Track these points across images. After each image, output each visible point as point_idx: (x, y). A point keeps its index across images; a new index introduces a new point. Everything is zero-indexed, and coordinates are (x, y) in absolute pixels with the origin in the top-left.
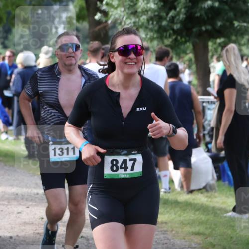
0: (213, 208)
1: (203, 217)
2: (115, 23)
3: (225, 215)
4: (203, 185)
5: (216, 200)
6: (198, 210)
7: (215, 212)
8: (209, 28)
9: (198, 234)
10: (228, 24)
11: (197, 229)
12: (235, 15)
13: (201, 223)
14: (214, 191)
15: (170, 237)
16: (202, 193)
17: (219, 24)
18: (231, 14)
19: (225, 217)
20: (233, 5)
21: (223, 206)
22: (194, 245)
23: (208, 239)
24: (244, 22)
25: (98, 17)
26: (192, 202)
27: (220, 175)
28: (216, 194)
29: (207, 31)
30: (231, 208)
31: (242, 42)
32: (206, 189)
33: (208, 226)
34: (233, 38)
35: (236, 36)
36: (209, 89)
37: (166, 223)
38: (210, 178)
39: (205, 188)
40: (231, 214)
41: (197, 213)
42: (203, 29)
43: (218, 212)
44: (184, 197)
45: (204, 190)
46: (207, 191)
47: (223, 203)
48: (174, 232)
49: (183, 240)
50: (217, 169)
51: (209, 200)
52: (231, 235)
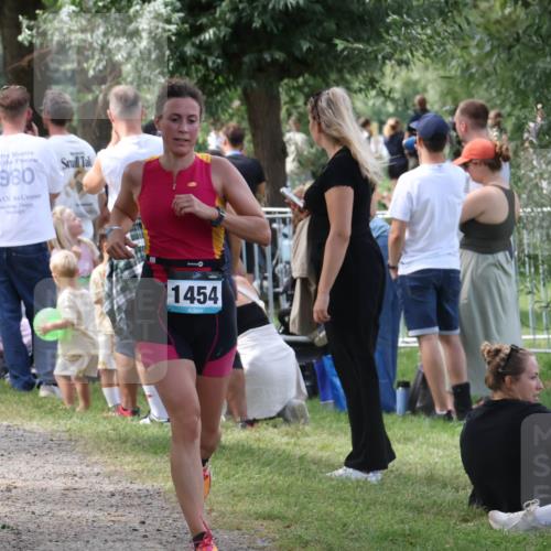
0: (302, 458)
1: (281, 481)
3: (329, 474)
4: (278, 408)
5: (308, 440)
7: (309, 467)
8: (279, 56)
9: (270, 517)
10: (323, 45)
11: (266, 506)
12: (338, 25)
13: (275, 493)
14: (303, 421)
16: (275, 426)
17: (305, 46)
18: (331, 26)
19: (331, 479)
21: (325, 454)
22: (260, 543)
23: (293, 528)
24: (358, 40)
26: (255, 446)
27: (315, 384)
28: (307, 428)
29: (274, 61)
30: (343, 459)
31: (356, 85)
32: (286, 416)
33: (292, 500)
34: (333, 76)
35: (340, 71)
38: (293, 392)
39: (281, 414)
40: (342, 471)
41: (267, 470)
42: (267, 57)
43: (314, 467)
44: (237, 435)
45: (279, 420)
46: (286, 421)
47: (323, 448)
48: (214, 514)
49: (236, 532)
50: (307, 371)
51: (293, 440)
52: (345, 520)
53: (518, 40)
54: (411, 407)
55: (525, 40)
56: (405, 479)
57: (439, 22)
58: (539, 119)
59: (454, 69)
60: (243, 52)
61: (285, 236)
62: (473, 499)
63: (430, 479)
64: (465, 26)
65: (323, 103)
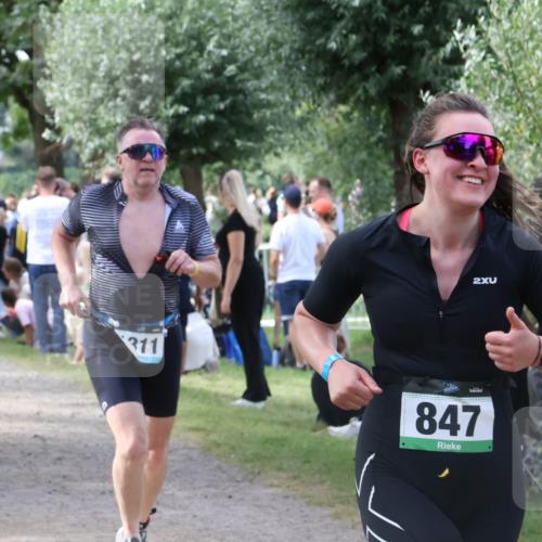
0: (216, 395)
1: (203, 407)
2: (71, 142)
3: (233, 403)
4: (201, 363)
5: (220, 383)
6: (195, 397)
7: (218, 399)
8: (202, 151)
9: (196, 429)
10: (228, 144)
11: (195, 423)
12: (237, 132)
13: (200, 415)
16: (200, 374)
17: (217, 144)
18: (232, 132)
19: (233, 406)
20: (233, 118)
21: (230, 391)
22: (191, 445)
23: (210, 436)
24: (249, 140)
25: (46, 134)
27: (224, 349)
28: (220, 375)
29: (199, 154)
30: (241, 393)
32: (206, 368)
33: (210, 419)
34: (235, 162)
35: (239, 159)
38: (211, 354)
39: (204, 367)
41: (195, 400)
42: (195, 151)
43: (223, 400)
45: (203, 371)
47: (230, 387)
50: (220, 341)
51: (210, 383)
52: (242, 431)
53: (345, 140)
54: (282, 362)
55: (350, 140)
56: (279, 406)
57: (298, 130)
58: (358, 189)
59: (308, 157)
60: (181, 148)
62: (319, 417)
63: (294, 406)
64: (313, 132)
65: (225, 181)
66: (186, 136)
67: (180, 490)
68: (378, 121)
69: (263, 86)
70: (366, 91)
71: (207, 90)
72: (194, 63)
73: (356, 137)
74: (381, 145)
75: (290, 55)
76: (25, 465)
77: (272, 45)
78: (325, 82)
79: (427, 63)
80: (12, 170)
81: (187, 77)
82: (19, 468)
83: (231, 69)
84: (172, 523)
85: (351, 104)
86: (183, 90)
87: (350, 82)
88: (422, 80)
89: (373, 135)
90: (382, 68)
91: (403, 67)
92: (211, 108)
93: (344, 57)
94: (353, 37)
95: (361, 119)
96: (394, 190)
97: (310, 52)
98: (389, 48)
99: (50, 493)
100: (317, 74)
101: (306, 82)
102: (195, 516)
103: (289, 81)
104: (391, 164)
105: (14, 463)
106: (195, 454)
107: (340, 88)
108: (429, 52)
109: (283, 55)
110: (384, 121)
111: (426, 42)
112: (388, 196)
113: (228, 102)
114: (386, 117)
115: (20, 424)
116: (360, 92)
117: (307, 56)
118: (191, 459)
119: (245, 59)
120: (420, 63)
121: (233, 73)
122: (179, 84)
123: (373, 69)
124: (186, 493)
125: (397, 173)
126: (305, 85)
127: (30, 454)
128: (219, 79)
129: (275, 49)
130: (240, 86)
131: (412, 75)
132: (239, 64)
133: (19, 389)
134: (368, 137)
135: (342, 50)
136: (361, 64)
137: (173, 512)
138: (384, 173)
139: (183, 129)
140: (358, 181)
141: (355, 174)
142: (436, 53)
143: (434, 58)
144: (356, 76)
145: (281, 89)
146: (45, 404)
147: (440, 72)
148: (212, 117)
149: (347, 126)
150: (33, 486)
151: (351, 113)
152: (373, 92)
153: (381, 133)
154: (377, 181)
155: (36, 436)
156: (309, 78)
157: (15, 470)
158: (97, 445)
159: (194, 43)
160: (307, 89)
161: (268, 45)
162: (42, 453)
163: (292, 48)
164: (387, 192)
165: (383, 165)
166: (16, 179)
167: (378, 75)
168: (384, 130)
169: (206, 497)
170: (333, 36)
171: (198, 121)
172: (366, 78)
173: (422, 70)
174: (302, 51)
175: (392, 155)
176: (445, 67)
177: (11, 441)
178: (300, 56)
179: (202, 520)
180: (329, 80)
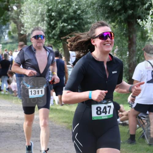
1: (67, 115)
5: (73, 108)
6: (65, 112)
9: (66, 122)
11: (64, 120)
13: (67, 118)
15: (54, 124)
20: (79, 27)
22: (64, 127)
25: (22, 32)
26: (63, 109)
33: (70, 119)
36: (69, 62)
37: (52, 118)
41: (65, 113)
44: (60, 107)
48: (55, 122)
51: (70, 108)
58: (117, 49)
61: (70, 70)
66: (65, 32)
67: (60, 140)
68: (124, 28)
69: (89, 17)
70: (120, 18)
71: (72, 18)
72: (68, 10)
73: (117, 33)
74: (124, 35)
75: (97, 7)
76: (13, 133)
77: (92, 4)
78: (108, 16)
79: (140, 10)
80: (11, 43)
81: (66, 14)
82: (11, 133)
83: (79, 12)
84: (57, 150)
85: (116, 23)
86: (64, 18)
87: (115, 16)
88: (138, 15)
89: (122, 32)
90: (126, 11)
91: (132, 11)
92: (73, 24)
93: (114, 8)
94: (117, 2)
95: (119, 27)
96: (128, 49)
97: (103, 6)
98: (128, 5)
99: (21, 141)
100: (106, 13)
101: (102, 16)
102: (64, 148)
103: (97, 15)
104: (127, 41)
105: (10, 132)
106: (65, 130)
107: (112, 18)
108: (141, 6)
109: (95, 7)
110: (125, 28)
111: (140, 3)
112: (126, 51)
113: (78, 22)
114: (126, 27)
115: (12, 121)
116: (119, 19)
117: (102, 8)
118: (63, 131)
119: (83, 9)
120: (137, 10)
121: (80, 13)
122: (63, 16)
123: (123, 11)
124: (61, 141)
125: (129, 44)
126: (102, 17)
127: (15, 129)
128: (75, 15)
129: (93, 6)
130: (82, 17)
131: (135, 13)
132: (81, 10)
133: (12, 110)
134: (121, 33)
135: (114, 6)
136: (119, 10)
137: (58, 147)
138: (125, 44)
139: (64, 30)
140: (117, 46)
141: (116, 44)
142: (143, 7)
143: (142, 8)
144: (118, 14)
145: (94, 18)
146: (20, 114)
147: (143, 13)
148: (73, 27)
149: (114, 29)
150: (15, 139)
151: (116, 25)
152: (123, 19)
153: (124, 32)
154: (123, 46)
155: (17, 124)
156: (103, 15)
157: (10, 134)
158: (35, 127)
159: (68, 4)
160: (102, 18)
161: (91, 4)
162: (18, 129)
163: (98, 5)
164: (126, 50)
165: (125, 42)
166: (12, 46)
167: (124, 14)
168: (125, 31)
169: (68, 143)
170: (111, 1)
171: (68, 28)
172: (121, 15)
173: (138, 12)
174: (101, 6)
175: (128, 39)
176: (145, 11)
177: (9, 125)
178: (100, 8)
179: (66, 150)
180: (109, 15)
